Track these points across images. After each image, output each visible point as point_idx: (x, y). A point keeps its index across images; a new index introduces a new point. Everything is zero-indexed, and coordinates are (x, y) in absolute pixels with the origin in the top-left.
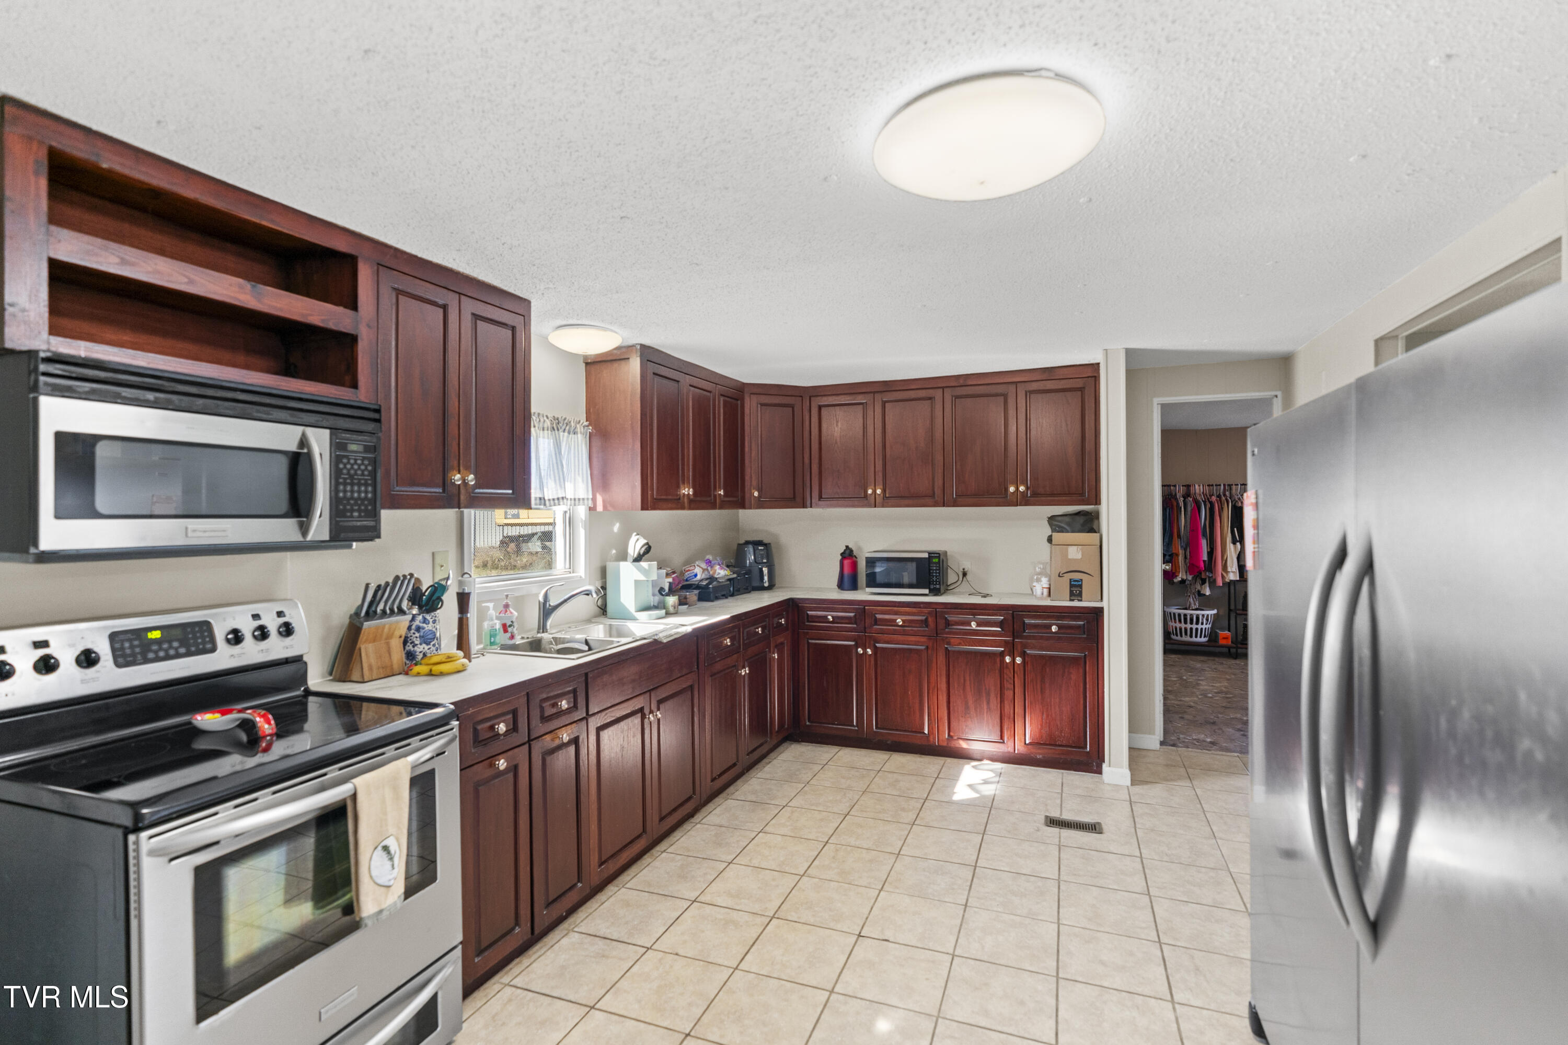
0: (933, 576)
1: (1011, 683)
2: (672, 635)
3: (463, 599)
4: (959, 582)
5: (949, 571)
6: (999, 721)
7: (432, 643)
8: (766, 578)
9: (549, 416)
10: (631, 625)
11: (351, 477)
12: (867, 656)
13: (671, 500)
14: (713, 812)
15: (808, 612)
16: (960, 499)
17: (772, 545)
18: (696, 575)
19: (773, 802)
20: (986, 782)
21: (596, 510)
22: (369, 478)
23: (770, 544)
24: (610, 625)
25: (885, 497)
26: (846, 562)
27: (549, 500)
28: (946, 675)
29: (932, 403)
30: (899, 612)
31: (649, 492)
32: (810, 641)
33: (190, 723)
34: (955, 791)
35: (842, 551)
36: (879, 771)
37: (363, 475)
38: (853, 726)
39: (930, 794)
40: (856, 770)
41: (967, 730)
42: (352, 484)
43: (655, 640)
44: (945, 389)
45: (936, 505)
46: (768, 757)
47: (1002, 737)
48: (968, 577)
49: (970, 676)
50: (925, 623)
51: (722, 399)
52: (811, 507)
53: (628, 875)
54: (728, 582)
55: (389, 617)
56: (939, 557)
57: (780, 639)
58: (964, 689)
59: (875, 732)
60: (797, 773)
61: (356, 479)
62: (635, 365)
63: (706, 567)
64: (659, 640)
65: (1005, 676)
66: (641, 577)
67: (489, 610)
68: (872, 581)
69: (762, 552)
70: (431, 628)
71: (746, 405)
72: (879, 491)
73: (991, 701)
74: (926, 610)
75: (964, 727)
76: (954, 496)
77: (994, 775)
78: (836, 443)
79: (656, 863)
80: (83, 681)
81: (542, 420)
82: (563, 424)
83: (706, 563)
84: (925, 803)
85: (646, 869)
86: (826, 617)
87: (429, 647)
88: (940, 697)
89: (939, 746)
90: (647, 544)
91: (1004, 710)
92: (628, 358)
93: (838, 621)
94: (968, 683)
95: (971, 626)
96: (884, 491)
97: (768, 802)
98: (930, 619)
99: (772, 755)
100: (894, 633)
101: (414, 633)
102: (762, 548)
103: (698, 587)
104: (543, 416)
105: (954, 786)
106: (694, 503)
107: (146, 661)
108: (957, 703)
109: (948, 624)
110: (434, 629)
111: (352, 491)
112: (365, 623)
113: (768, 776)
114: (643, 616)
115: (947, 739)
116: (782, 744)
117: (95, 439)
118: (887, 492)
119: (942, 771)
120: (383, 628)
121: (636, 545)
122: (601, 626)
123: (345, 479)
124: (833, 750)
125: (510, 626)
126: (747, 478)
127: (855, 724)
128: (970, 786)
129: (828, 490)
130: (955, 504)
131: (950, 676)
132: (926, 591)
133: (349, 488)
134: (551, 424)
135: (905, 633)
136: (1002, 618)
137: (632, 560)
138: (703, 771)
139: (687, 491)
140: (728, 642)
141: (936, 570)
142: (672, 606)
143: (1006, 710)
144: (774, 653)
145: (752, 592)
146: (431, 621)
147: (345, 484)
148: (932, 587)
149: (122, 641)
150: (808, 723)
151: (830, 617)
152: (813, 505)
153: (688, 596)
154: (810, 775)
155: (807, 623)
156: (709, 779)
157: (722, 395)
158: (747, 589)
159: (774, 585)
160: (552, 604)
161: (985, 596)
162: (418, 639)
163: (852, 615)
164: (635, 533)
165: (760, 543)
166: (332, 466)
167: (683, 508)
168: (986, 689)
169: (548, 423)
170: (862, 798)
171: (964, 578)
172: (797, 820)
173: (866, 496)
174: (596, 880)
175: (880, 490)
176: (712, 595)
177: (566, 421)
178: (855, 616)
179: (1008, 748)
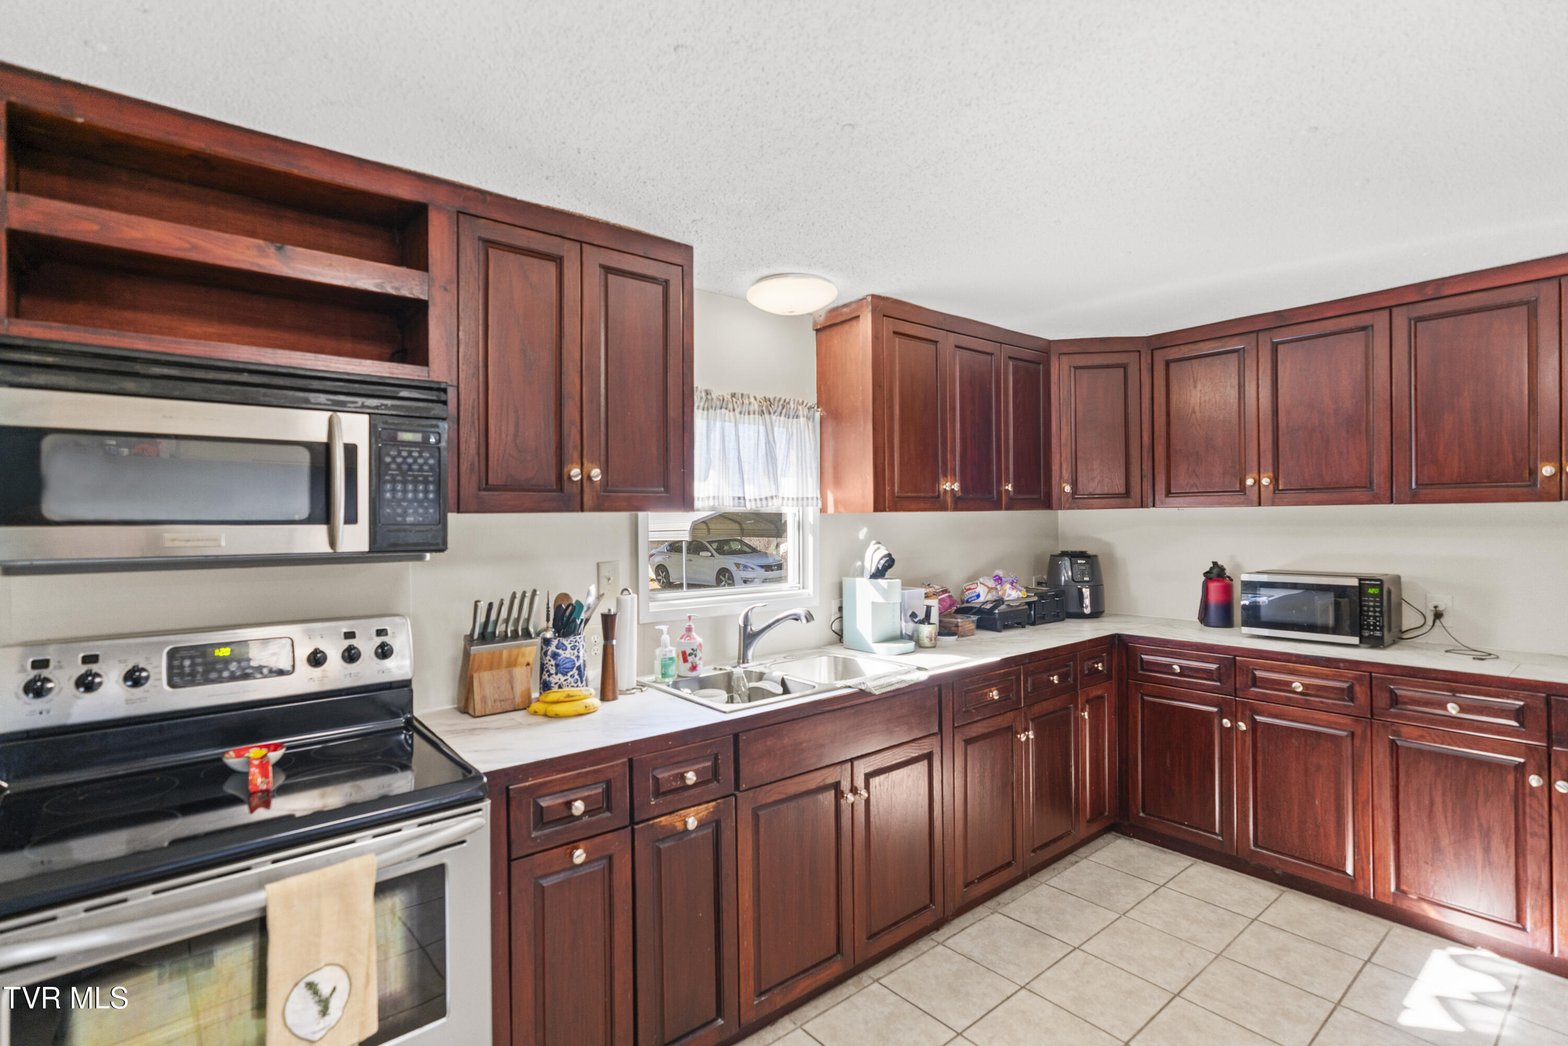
0: (1369, 617)
1: (1542, 826)
2: (892, 685)
3: (608, 621)
4: (1426, 628)
5: (1404, 606)
6: (1512, 888)
7: (569, 674)
8: (1087, 602)
9: (758, 397)
10: (861, 660)
11: (403, 474)
12: (1239, 733)
13: (925, 498)
14: (968, 930)
15: (1143, 656)
16: (1425, 491)
17: (1100, 557)
18: (978, 596)
19: (1059, 936)
20: (1481, 1001)
21: (826, 512)
22: (430, 474)
23: (1095, 556)
24: (836, 658)
25: (1276, 489)
26: (1213, 586)
27: (750, 500)
28: (1392, 786)
29: (1367, 337)
30: (1298, 671)
31: (887, 488)
32: (1146, 698)
33: (219, 760)
34: (1406, 1002)
35: (1208, 569)
36: (1253, 920)
37: (421, 469)
38: (1215, 834)
39: (1349, 995)
40: (1212, 907)
41: (1436, 888)
42: (405, 483)
43: (861, 690)
44: (1395, 311)
45: (1375, 500)
46: (1075, 853)
47: (1520, 918)
48: (1444, 620)
49: (1444, 794)
50: (1350, 693)
51: (1011, 363)
52: (1154, 506)
53: (816, 1007)
54: (1027, 607)
55: (510, 641)
56: (1381, 587)
57: (1095, 692)
58: (1431, 815)
59: (1252, 851)
60: (1113, 891)
61: (410, 476)
62: (865, 326)
63: (994, 586)
64: (868, 690)
65: (1528, 810)
66: (880, 599)
67: (663, 634)
68: (1253, 617)
69: (1083, 568)
70: (568, 656)
71: (1052, 370)
72: (1265, 481)
73: (1493, 848)
74: (1351, 673)
75: (1432, 883)
76: (1414, 486)
77: (1501, 988)
78: (1194, 412)
79: (859, 999)
80: (128, 701)
81: (746, 401)
82: (778, 406)
83: (995, 581)
84: (1335, 1013)
85: (843, 1004)
86: (1170, 666)
87: (566, 678)
88: (1379, 821)
89: (1375, 900)
90: (889, 555)
91: (1525, 871)
92: (858, 317)
93: (1190, 673)
94: (1439, 807)
95: (1446, 709)
96: (1275, 480)
97: (1052, 933)
98: (1357, 689)
99: (1083, 851)
100: (1288, 702)
101: (550, 660)
102: (1083, 562)
103: (979, 611)
104: (749, 398)
105: (1405, 991)
106: (960, 503)
107: (208, 681)
108: (1415, 836)
109: (1395, 700)
110: (573, 657)
111: (405, 491)
112: (472, 648)
113: (1066, 886)
114: (883, 649)
115: (1394, 894)
116: (1103, 835)
117: (40, 433)
118: (1280, 482)
119: (1381, 949)
120: (501, 653)
121: (874, 557)
122: (824, 659)
123: (393, 476)
124: (1181, 861)
125: (690, 655)
126: (1055, 468)
127: (1217, 831)
128: (1442, 1000)
129: (1181, 480)
130: (1415, 498)
131: (1401, 789)
132: (1355, 640)
133: (399, 487)
134: (759, 406)
135: (1307, 706)
136: (1521, 703)
137: (869, 577)
138: (949, 872)
139: (950, 486)
140: (995, 695)
141: (1374, 607)
142: (927, 637)
143: (1529, 872)
144: (1083, 711)
145: (1067, 620)
146: (569, 646)
147: (394, 481)
148: (1366, 633)
149: (183, 658)
150: (1142, 814)
151: (1175, 667)
152: (1157, 502)
153: (960, 624)
154: (1132, 900)
155: (1140, 672)
156: (960, 881)
157: (1010, 358)
158: (1058, 616)
159: (1103, 612)
160: (753, 629)
161: (1482, 657)
162: (554, 668)
163: (1214, 666)
164: (874, 542)
165: (1082, 555)
166: (373, 461)
167: (944, 508)
168: (1481, 825)
169: (755, 406)
170: (1212, 968)
171: (1438, 622)
172: (1088, 982)
173: (1243, 489)
174: (749, 1016)
175: (1268, 480)
176: (998, 623)
177: (782, 402)
178: (1219, 668)
179: (1535, 941)
